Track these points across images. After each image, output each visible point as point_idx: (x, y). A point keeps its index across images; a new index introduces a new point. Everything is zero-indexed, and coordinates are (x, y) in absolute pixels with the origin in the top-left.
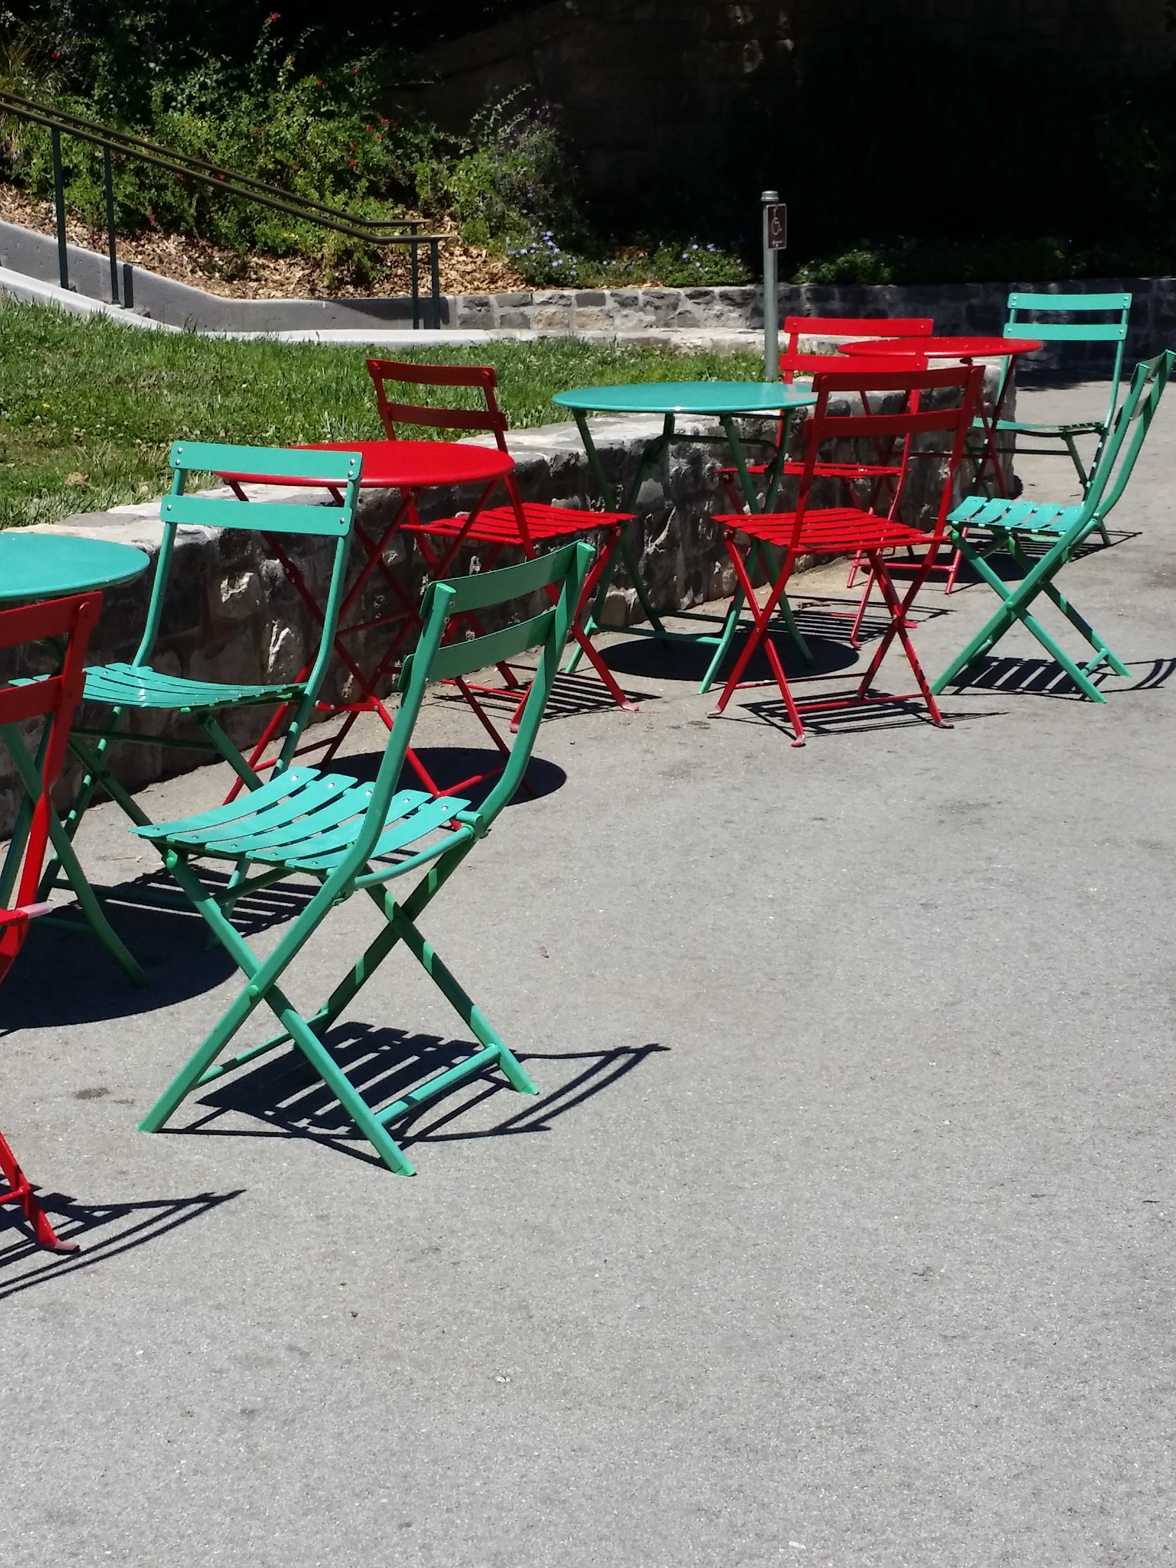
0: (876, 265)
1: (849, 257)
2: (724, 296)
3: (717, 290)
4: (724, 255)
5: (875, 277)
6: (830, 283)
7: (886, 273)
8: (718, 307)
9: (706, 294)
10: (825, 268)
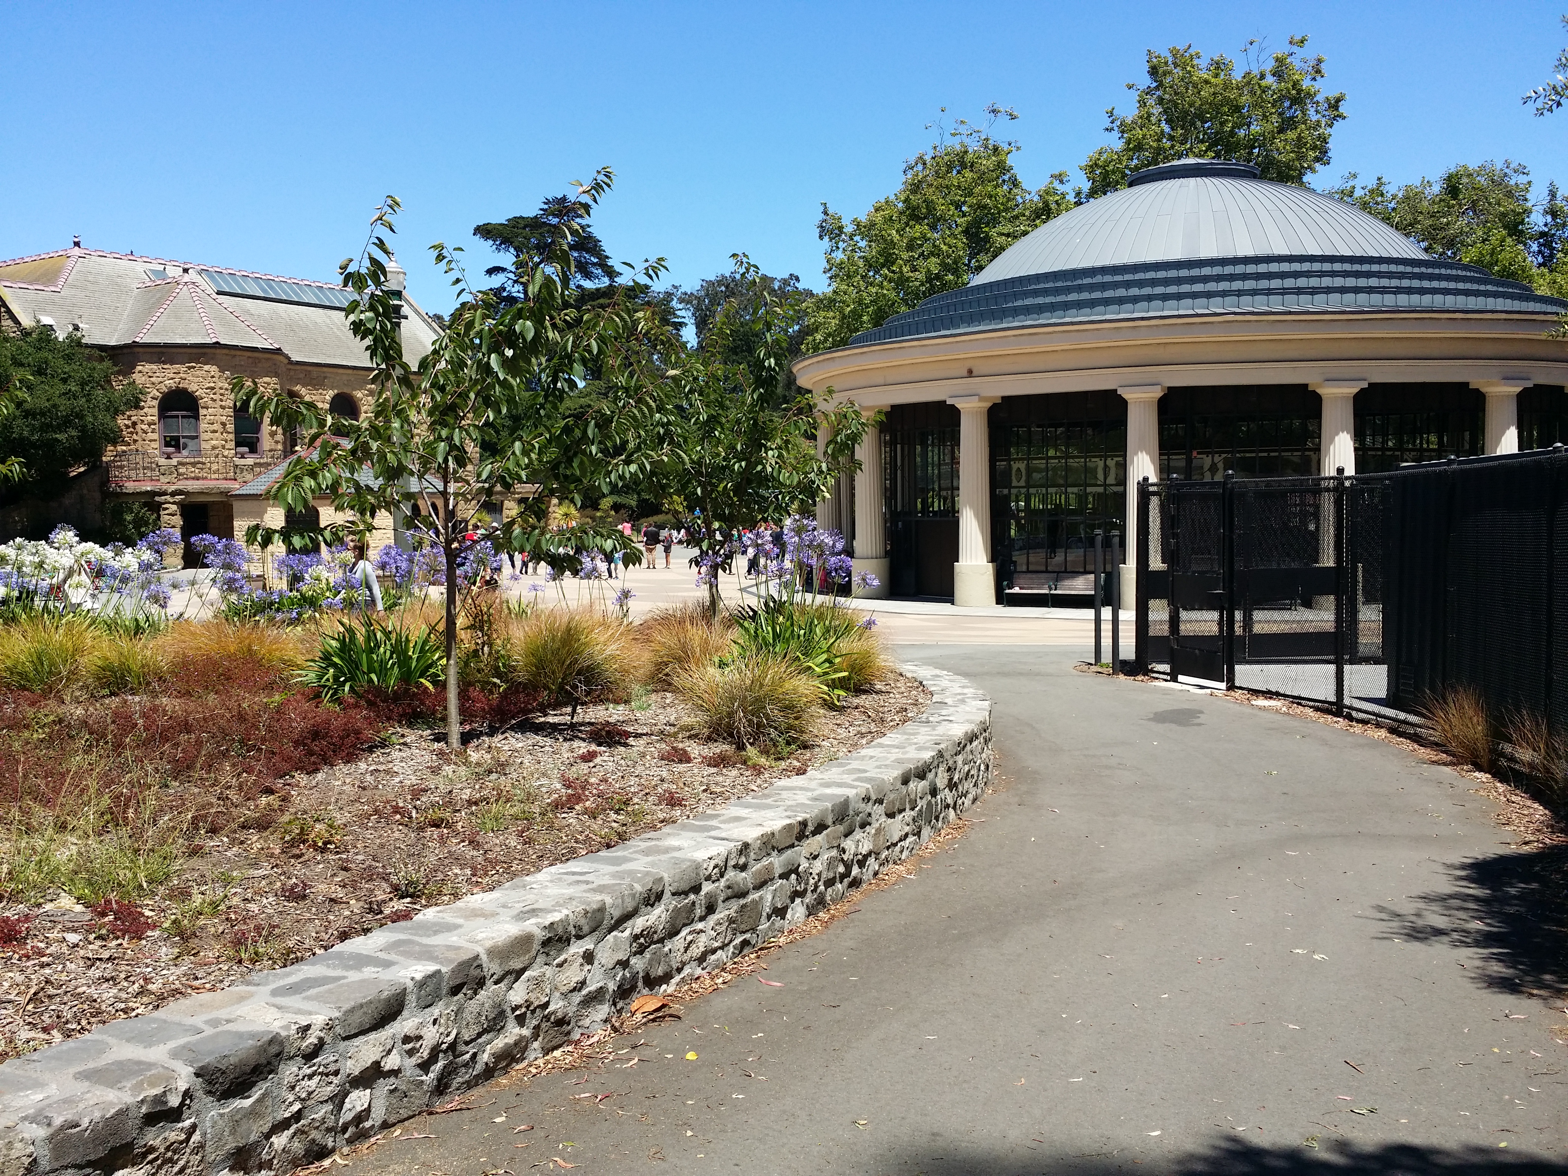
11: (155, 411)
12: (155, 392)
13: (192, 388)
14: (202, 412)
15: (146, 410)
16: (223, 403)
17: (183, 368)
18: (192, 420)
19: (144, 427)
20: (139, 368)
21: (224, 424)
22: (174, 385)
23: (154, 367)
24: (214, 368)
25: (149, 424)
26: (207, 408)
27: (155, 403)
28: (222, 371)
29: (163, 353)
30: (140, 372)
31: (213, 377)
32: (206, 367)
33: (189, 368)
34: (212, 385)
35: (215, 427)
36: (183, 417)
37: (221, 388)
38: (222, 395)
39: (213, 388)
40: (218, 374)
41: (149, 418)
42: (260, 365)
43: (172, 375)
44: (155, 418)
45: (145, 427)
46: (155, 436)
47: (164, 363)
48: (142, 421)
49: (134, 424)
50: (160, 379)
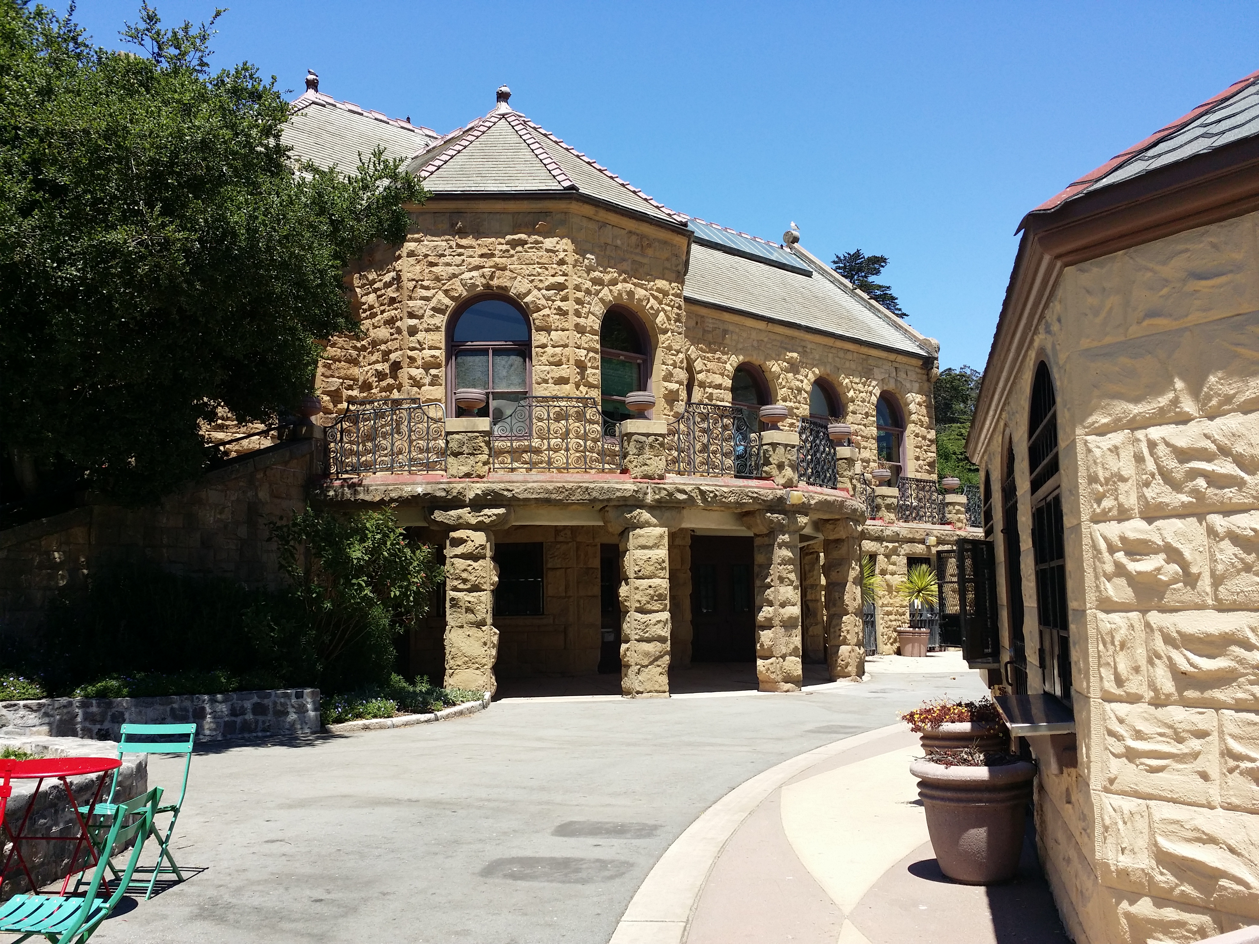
0: (119, 688)
1: (104, 683)
2: (25, 706)
3: (22, 703)
4: (29, 684)
5: (118, 694)
6: (92, 697)
7: (125, 691)
8: (22, 712)
9: (15, 705)
10: (90, 689)
11: (439, 338)
12: (441, 296)
13: (518, 286)
14: (538, 338)
15: (420, 336)
16: (582, 321)
17: (498, 245)
18: (516, 360)
19: (414, 372)
20: (410, 246)
21: (581, 366)
22: (480, 281)
23: (441, 243)
24: (565, 244)
25: (427, 367)
26: (548, 330)
27: (441, 320)
28: (581, 251)
29: (459, 213)
30: (411, 254)
31: (562, 262)
32: (549, 243)
33: (514, 244)
34: (561, 279)
35: (564, 371)
36: (498, 352)
37: (577, 288)
38: (579, 301)
39: (560, 287)
40: (571, 258)
41: (427, 353)
42: (650, 252)
43: (477, 261)
44: (440, 354)
45: (417, 373)
46: (438, 392)
47: (462, 233)
48: (412, 359)
49: (396, 367)
50: (451, 270)
